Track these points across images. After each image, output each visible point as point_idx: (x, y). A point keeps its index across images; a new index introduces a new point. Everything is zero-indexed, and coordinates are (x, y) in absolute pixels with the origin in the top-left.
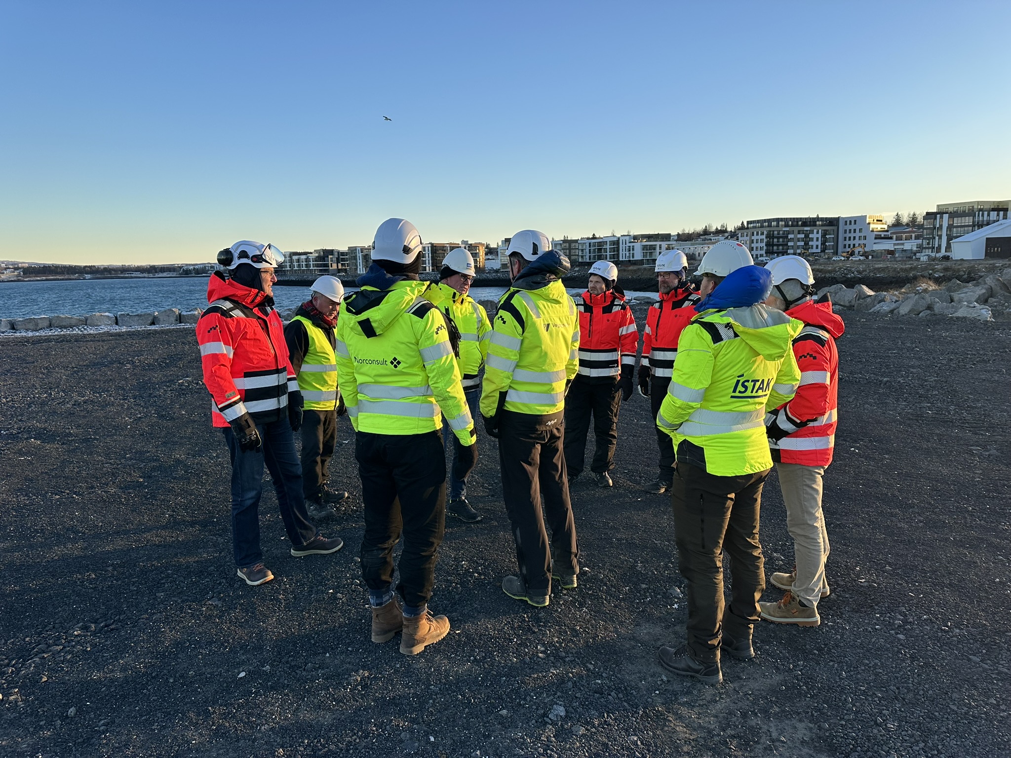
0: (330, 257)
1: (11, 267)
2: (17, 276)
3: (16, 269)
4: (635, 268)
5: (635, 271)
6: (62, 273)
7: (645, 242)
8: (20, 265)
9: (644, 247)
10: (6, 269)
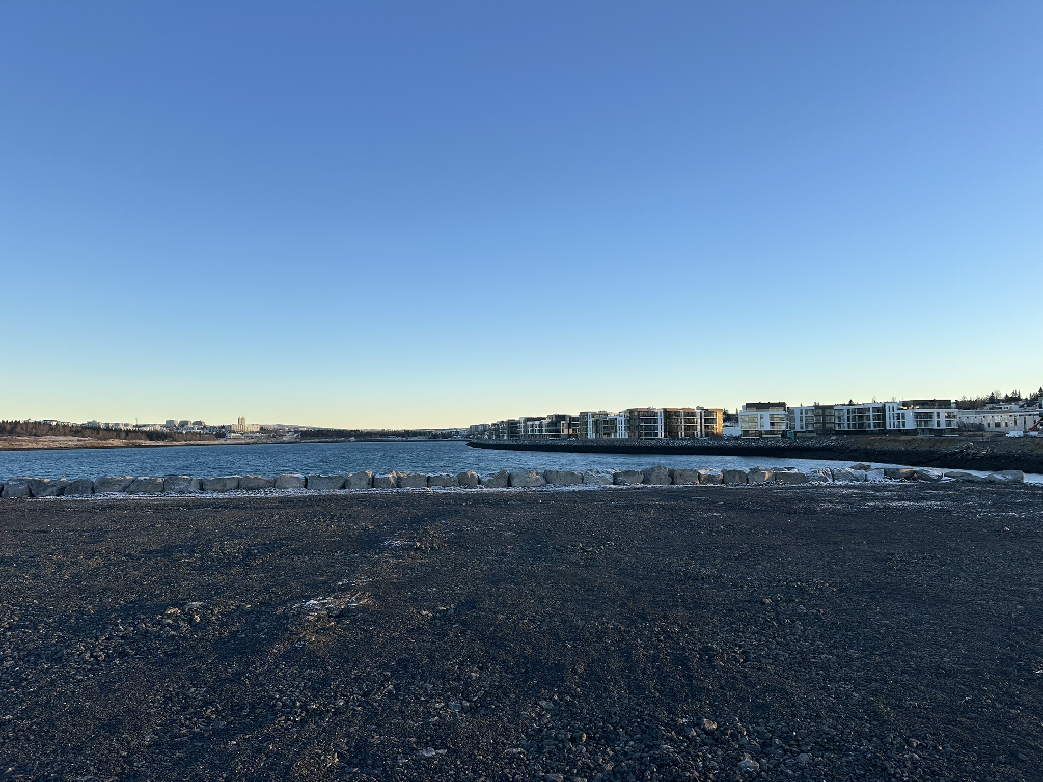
0: (562, 422)
1: (293, 430)
2: (296, 438)
3: (296, 432)
4: (909, 439)
5: (909, 441)
6: (332, 436)
7: (917, 409)
8: (300, 429)
9: (917, 415)
10: (288, 432)
